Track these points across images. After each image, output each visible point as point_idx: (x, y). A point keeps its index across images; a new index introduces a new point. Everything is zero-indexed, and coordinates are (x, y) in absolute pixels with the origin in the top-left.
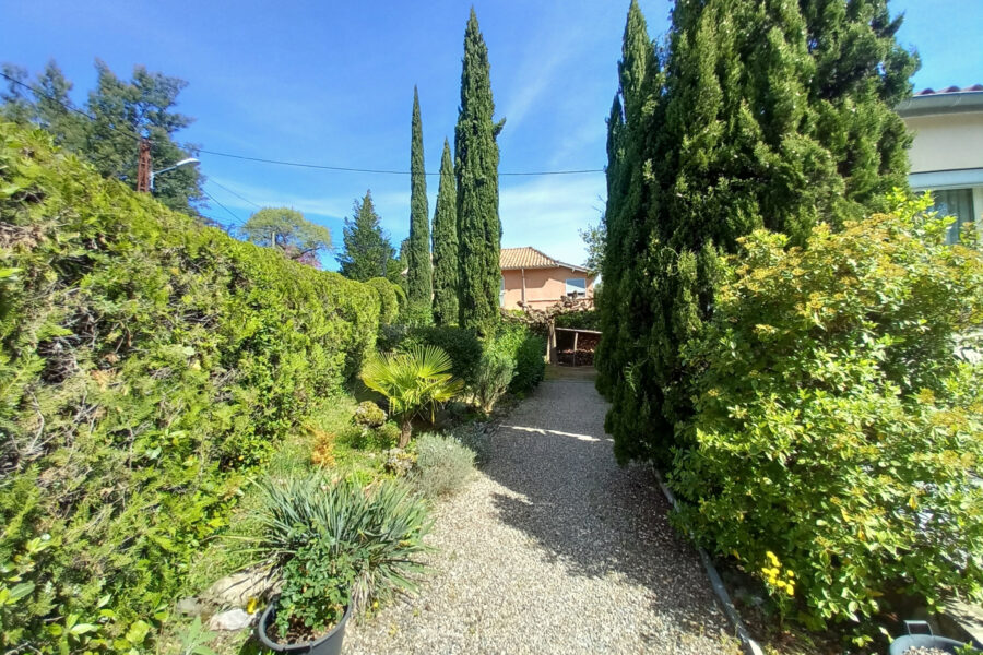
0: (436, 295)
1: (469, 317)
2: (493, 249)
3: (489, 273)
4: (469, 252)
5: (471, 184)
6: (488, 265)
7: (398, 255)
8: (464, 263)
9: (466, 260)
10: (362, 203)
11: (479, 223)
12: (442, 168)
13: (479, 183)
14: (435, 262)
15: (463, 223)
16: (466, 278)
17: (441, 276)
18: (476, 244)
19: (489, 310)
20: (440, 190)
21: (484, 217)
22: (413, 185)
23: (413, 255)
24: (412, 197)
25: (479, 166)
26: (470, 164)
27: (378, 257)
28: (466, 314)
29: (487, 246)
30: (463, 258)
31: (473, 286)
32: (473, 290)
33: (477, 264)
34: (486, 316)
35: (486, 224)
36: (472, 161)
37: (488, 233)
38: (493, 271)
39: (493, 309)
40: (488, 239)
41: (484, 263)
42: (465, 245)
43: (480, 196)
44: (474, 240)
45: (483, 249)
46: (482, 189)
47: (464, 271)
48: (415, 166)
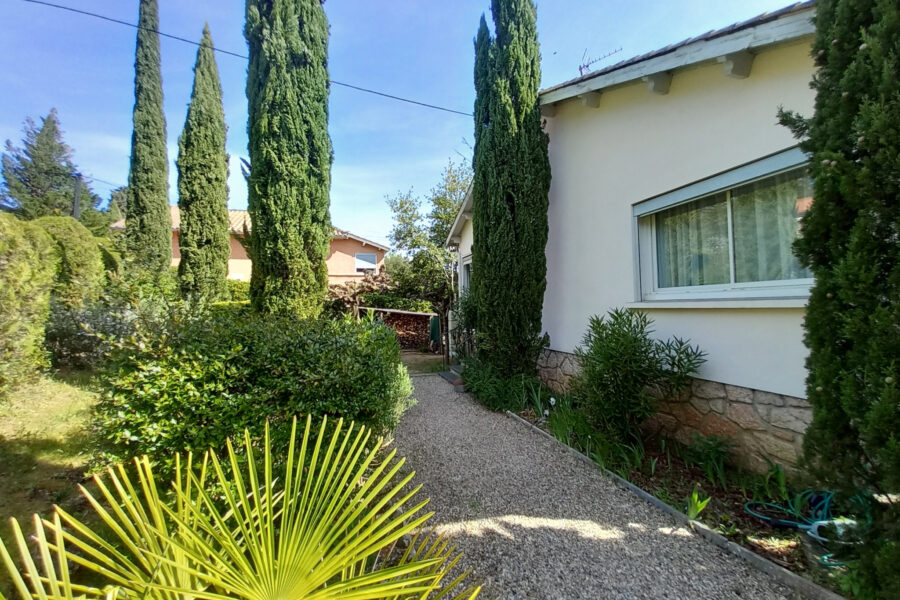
0: (185, 257)
1: (275, 292)
2: (321, 180)
3: (315, 219)
4: (278, 177)
5: (282, 56)
6: (313, 206)
7: (104, 205)
8: (266, 195)
9: (270, 190)
10: (39, 124)
11: (298, 129)
12: (198, 65)
13: (298, 61)
14: (184, 204)
15: (264, 123)
16: (270, 223)
17: (197, 228)
18: (292, 165)
19: (314, 281)
20: (193, 96)
21: (306, 122)
22: (139, 90)
23: (136, 195)
24: (137, 107)
25: (296, 33)
26: (279, 22)
27: (67, 203)
28: (269, 285)
29: (311, 173)
30: (264, 186)
31: (285, 238)
32: (286, 246)
33: (293, 201)
34: (307, 291)
35: (310, 134)
36: (284, 20)
37: (314, 151)
38: (321, 216)
39: (320, 279)
40: (312, 161)
41: (307, 201)
42: (269, 164)
43: (301, 86)
44: (287, 158)
45: (304, 176)
46: (303, 72)
47: (265, 210)
48: (143, 62)
